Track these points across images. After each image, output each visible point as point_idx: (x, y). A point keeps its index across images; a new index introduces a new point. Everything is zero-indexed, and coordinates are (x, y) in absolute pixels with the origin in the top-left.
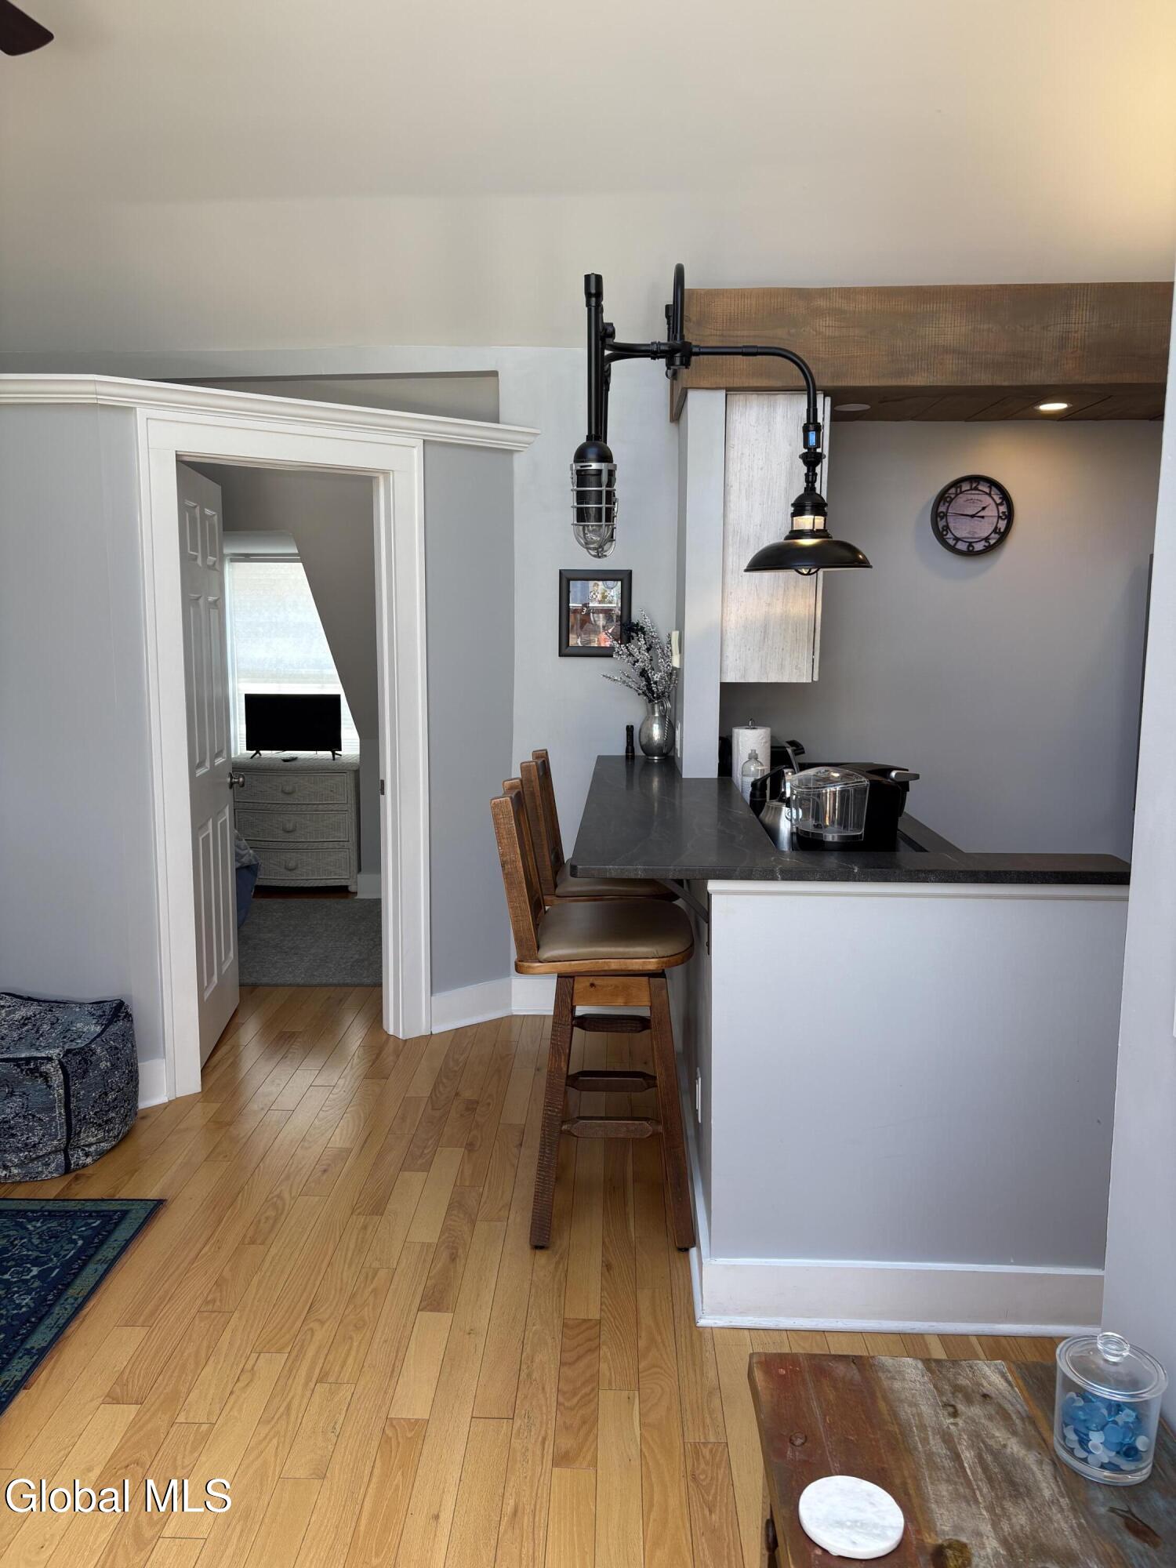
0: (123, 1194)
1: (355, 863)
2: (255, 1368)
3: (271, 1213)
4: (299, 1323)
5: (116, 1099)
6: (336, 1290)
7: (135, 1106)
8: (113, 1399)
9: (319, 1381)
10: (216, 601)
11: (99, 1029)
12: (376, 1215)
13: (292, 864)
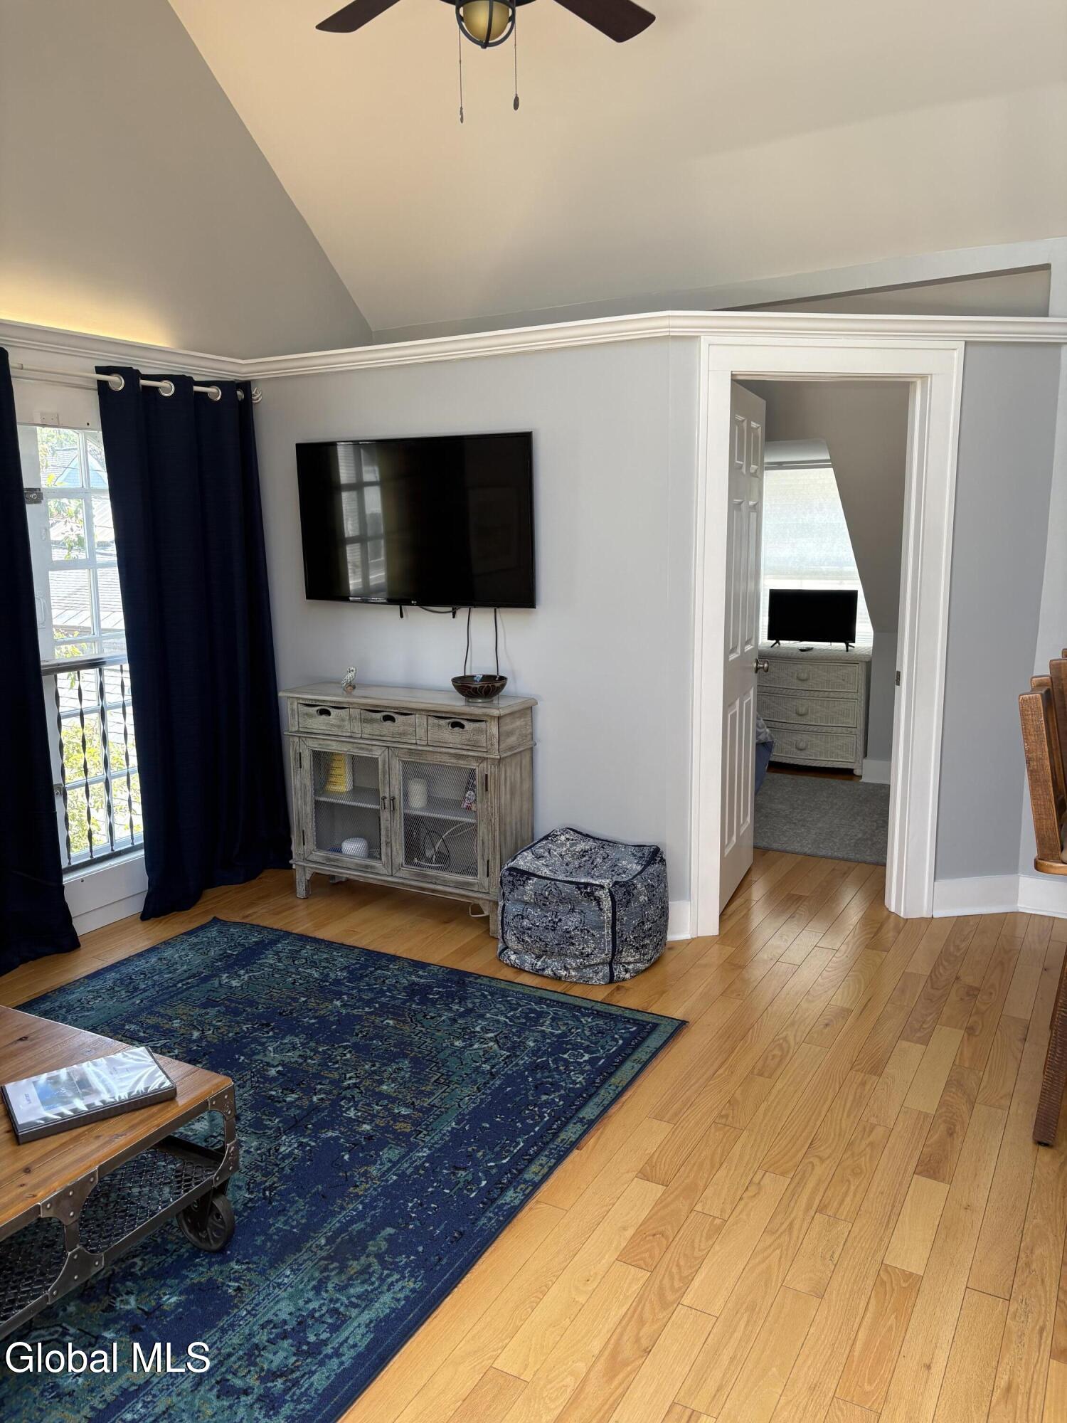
0: (654, 1010)
1: (861, 748)
2: (762, 1183)
3: (777, 1052)
4: (800, 1155)
5: (650, 929)
6: (835, 1135)
7: (665, 937)
8: (644, 1175)
9: (820, 1210)
10: (755, 505)
11: (639, 868)
12: (875, 1074)
13: (802, 745)
